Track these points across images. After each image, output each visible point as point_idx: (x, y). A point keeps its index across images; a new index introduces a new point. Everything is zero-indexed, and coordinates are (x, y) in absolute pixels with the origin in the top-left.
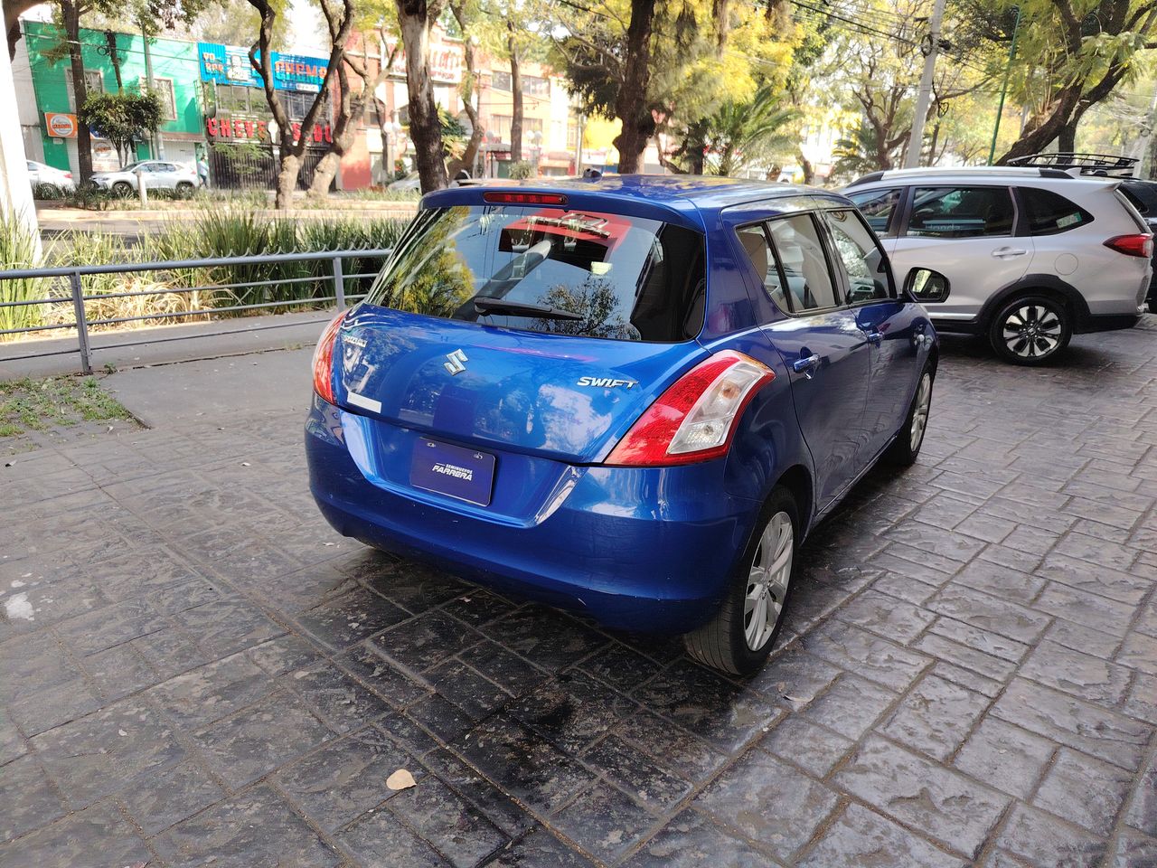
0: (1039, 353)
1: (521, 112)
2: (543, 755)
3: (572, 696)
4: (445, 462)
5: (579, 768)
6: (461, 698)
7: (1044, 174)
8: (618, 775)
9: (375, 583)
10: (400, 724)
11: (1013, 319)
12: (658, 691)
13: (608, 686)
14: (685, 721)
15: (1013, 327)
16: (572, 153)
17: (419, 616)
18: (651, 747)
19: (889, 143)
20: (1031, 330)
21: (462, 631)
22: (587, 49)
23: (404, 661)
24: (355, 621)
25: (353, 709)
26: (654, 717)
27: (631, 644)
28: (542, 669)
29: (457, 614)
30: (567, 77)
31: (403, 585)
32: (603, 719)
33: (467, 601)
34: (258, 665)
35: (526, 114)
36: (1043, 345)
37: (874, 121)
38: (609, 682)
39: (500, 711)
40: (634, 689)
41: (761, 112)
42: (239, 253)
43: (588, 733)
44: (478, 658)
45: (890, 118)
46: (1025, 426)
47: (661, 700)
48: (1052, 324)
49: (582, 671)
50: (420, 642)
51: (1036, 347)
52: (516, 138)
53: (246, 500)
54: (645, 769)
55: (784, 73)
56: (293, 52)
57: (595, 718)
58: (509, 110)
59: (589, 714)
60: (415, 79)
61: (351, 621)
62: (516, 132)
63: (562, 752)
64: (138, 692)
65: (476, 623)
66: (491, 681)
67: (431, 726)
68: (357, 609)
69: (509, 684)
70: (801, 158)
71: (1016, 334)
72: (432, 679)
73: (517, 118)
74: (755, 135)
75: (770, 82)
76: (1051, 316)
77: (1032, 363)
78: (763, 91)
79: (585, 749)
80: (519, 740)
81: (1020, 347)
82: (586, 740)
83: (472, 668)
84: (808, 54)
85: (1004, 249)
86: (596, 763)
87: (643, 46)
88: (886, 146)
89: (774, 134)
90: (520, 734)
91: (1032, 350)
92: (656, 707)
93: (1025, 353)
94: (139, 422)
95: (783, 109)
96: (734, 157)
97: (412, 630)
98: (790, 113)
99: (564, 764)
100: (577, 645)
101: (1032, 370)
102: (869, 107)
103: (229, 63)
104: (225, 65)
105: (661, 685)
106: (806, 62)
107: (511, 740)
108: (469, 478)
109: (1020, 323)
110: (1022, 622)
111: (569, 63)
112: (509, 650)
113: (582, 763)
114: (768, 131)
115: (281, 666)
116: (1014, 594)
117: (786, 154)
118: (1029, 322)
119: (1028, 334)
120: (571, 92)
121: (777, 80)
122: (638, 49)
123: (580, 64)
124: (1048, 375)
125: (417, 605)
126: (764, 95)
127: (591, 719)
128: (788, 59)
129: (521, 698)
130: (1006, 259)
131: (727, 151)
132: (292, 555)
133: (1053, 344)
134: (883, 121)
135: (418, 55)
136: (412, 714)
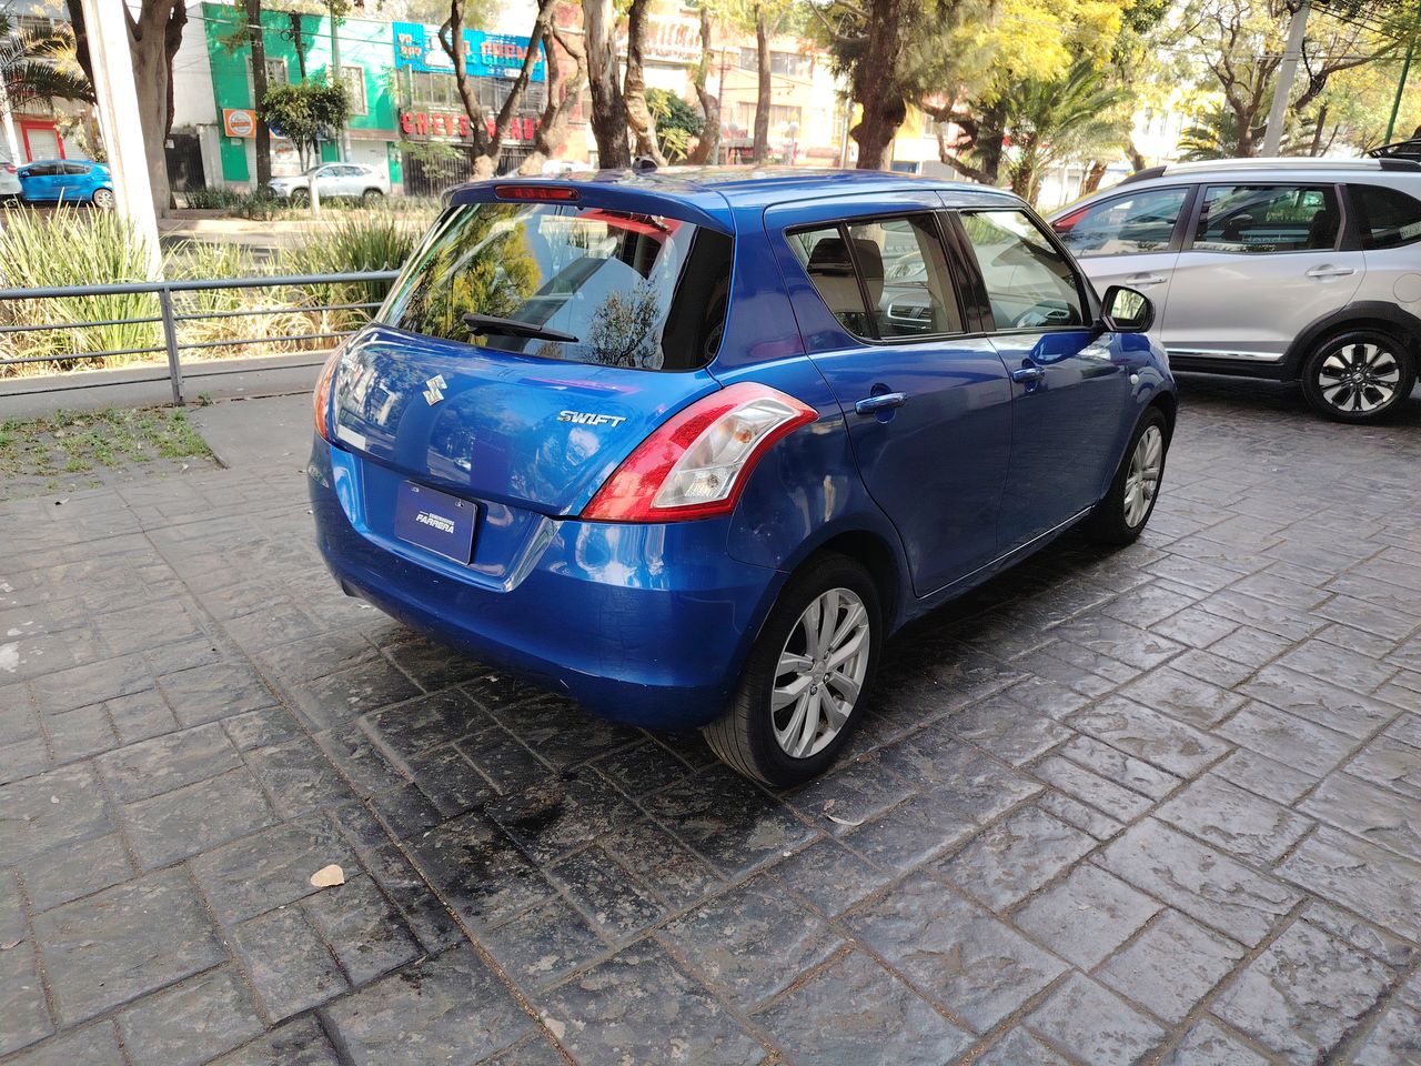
0: (1366, 406)
1: (768, 98)
2: (503, 862)
3: (569, 797)
4: (429, 511)
5: (542, 881)
6: (439, 790)
7: (1386, 167)
8: (582, 892)
9: (398, 655)
10: (357, 814)
11: (1333, 361)
12: (674, 799)
13: (617, 789)
14: (691, 837)
15: (1332, 372)
16: (836, 148)
17: (432, 694)
18: (636, 863)
19: (1253, 132)
20: (1357, 376)
21: (473, 712)
22: (855, 16)
23: (393, 744)
24: (356, 695)
25: (310, 794)
26: (656, 828)
27: (667, 742)
28: (548, 764)
29: (475, 695)
30: (832, 53)
31: (428, 658)
32: (593, 827)
33: (494, 680)
34: (229, 737)
35: (774, 99)
36: (1374, 396)
37: (1235, 103)
38: (620, 784)
39: (478, 809)
40: (648, 794)
41: (1078, 92)
42: (376, 267)
43: (568, 841)
44: (478, 747)
45: (1257, 97)
46: (1313, 501)
47: (673, 809)
48: (1387, 369)
49: (595, 769)
50: (417, 725)
51: (1363, 399)
52: (761, 130)
53: (296, 553)
54: (618, 888)
55: (1109, 41)
57: (585, 825)
58: (754, 97)
59: (579, 820)
60: (597, 59)
61: (352, 695)
62: (761, 123)
63: (529, 861)
64: (89, 758)
65: (493, 706)
66: (482, 774)
67: (390, 818)
68: (365, 682)
69: (500, 779)
70: (1131, 151)
71: (1337, 381)
72: (416, 767)
73: (763, 106)
74: (1068, 122)
75: (1091, 53)
76: (1386, 358)
77: (1357, 420)
78: (1081, 66)
79: (558, 859)
80: (484, 843)
81: (1341, 398)
82: (563, 848)
83: (466, 758)
84: (1144, 17)
85: (1323, 267)
86: (562, 876)
87: (892, 11)
88: (1249, 135)
89: (1092, 121)
90: (488, 837)
91: (1358, 402)
92: (663, 817)
93: (1347, 407)
94: (218, 461)
95: (1109, 88)
96: (1039, 150)
97: (415, 711)
98: (1116, 92)
99: (524, 874)
100: (603, 738)
101: (1356, 430)
102: (1229, 82)
103: (427, 46)
104: (424, 49)
105: (683, 792)
106: (1140, 28)
107: (474, 841)
108: (451, 530)
109: (1342, 366)
110: (1190, 748)
111: (832, 34)
112: (518, 739)
113: (547, 875)
114: (1084, 117)
115: (253, 740)
117: (1110, 146)
118: (1354, 365)
119: (1353, 381)
120: (836, 72)
121: (1098, 50)
122: (885, 13)
123: (845, 37)
124: (1374, 436)
125: (434, 682)
126: (1082, 70)
127: (578, 826)
128: (1115, 23)
129: (508, 796)
130: (1325, 281)
131: (1031, 143)
132: (319, 617)
133: (1387, 394)
134: (1247, 103)
135: (600, 28)
136: (375, 804)
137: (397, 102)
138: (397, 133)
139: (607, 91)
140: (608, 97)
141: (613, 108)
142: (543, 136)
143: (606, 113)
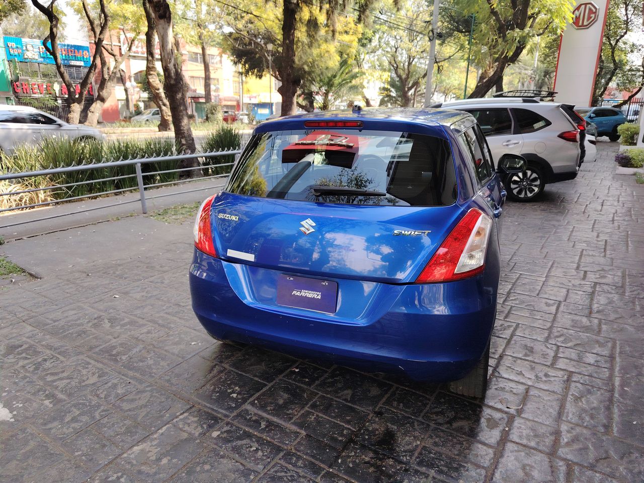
0: (529, 195)
1: (209, 75)
2: (392, 466)
3: (389, 425)
5: (417, 472)
6: (324, 436)
7: (525, 101)
8: (440, 472)
9: (234, 365)
10: (295, 459)
11: (515, 178)
12: (437, 413)
13: (406, 415)
14: (460, 430)
15: (515, 182)
16: (237, 97)
17: (272, 384)
18: (450, 450)
19: (408, 88)
20: (525, 183)
21: (303, 391)
22: (244, 39)
23: (278, 416)
24: (233, 392)
25: (260, 453)
26: (443, 431)
27: (406, 386)
28: (362, 409)
29: (294, 380)
30: (233, 54)
31: (251, 365)
32: (415, 437)
33: (297, 370)
34: (184, 431)
35: (212, 75)
36: (532, 191)
37: (399, 76)
38: (406, 412)
39: (351, 441)
40: (422, 414)
41: (342, 73)
42: (68, 165)
43: (410, 447)
44: (322, 407)
45: (408, 75)
47: (441, 419)
48: (535, 180)
49: (387, 407)
50: (281, 402)
51: (528, 192)
52: (208, 89)
53: (127, 320)
54: (455, 466)
55: (353, 51)
56: (67, 42)
57: (410, 437)
58: (202, 74)
59: (405, 434)
60: (166, 56)
61: (231, 393)
62: (207, 86)
63: (401, 462)
64: (110, 463)
65: (309, 384)
66: (336, 422)
67: (313, 457)
68: (230, 384)
69: (348, 422)
70: (364, 97)
71: (517, 186)
72: (301, 425)
73: (207, 79)
74: (341, 85)
75: (346, 56)
76: (534, 175)
77: (527, 200)
78: (343, 61)
79: (414, 458)
80: (372, 458)
81: (520, 192)
82: (412, 452)
83: (320, 415)
84: (365, 41)
85: (508, 141)
86: (425, 466)
87: (291, 37)
88: (406, 89)
89: (350, 85)
90: (371, 455)
91: (526, 194)
92: (440, 424)
93: (522, 196)
94: (31, 275)
95: (354, 71)
96: (330, 97)
97: (271, 393)
98: (358, 73)
99: (406, 470)
100: (375, 391)
101: (528, 204)
102: (396, 69)
103: (24, 48)
104: (23, 50)
105: (436, 410)
106: (364, 45)
107: (367, 459)
108: (319, 297)
109: (519, 180)
111: (234, 47)
112: (337, 399)
113: (416, 467)
114: (347, 83)
115: (200, 430)
116: (587, 329)
117: (357, 95)
118: (523, 179)
119: (524, 185)
120: (235, 63)
121: (350, 55)
122: (289, 38)
123: (241, 48)
124: (536, 206)
125: (268, 377)
126: (344, 63)
127: (407, 438)
128: (355, 44)
129: (360, 430)
130: (510, 146)
131: (326, 94)
132: (173, 354)
133: (536, 189)
134: (404, 76)
135: (167, 42)
136: (298, 451)
137: (10, 77)
138: (11, 92)
139: (172, 72)
140: (173, 75)
141: (175, 80)
142: (101, 93)
143: (172, 82)
